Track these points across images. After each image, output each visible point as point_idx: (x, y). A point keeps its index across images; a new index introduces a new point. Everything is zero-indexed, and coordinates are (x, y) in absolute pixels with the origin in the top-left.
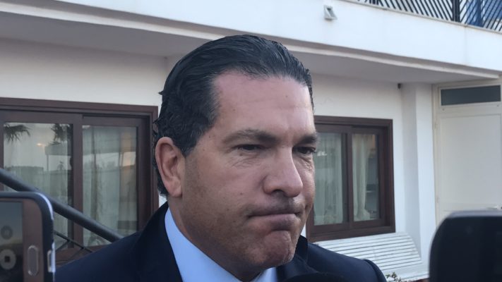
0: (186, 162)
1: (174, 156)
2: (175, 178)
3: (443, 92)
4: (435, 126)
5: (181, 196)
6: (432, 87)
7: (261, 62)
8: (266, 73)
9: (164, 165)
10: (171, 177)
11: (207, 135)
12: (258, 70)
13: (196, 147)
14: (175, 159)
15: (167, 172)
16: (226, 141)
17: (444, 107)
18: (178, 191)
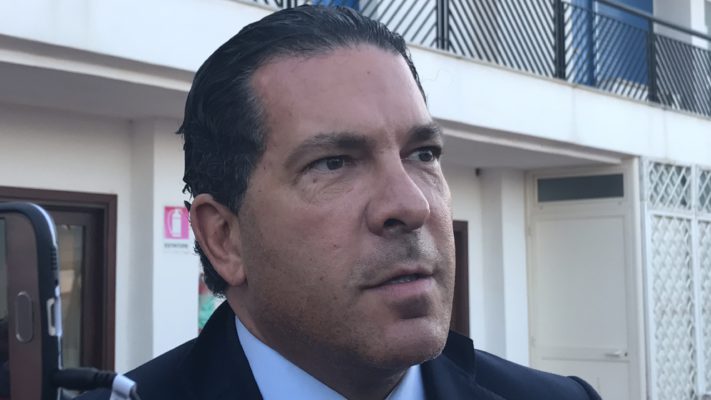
0: (239, 221)
1: (221, 222)
2: (233, 257)
3: (541, 183)
4: (529, 232)
5: (245, 281)
6: (525, 174)
7: (316, 31)
8: (325, 43)
9: (211, 241)
10: (224, 257)
11: (260, 167)
12: (313, 43)
13: (248, 191)
14: (226, 226)
15: (216, 249)
16: (288, 165)
17: (541, 204)
18: (240, 274)
